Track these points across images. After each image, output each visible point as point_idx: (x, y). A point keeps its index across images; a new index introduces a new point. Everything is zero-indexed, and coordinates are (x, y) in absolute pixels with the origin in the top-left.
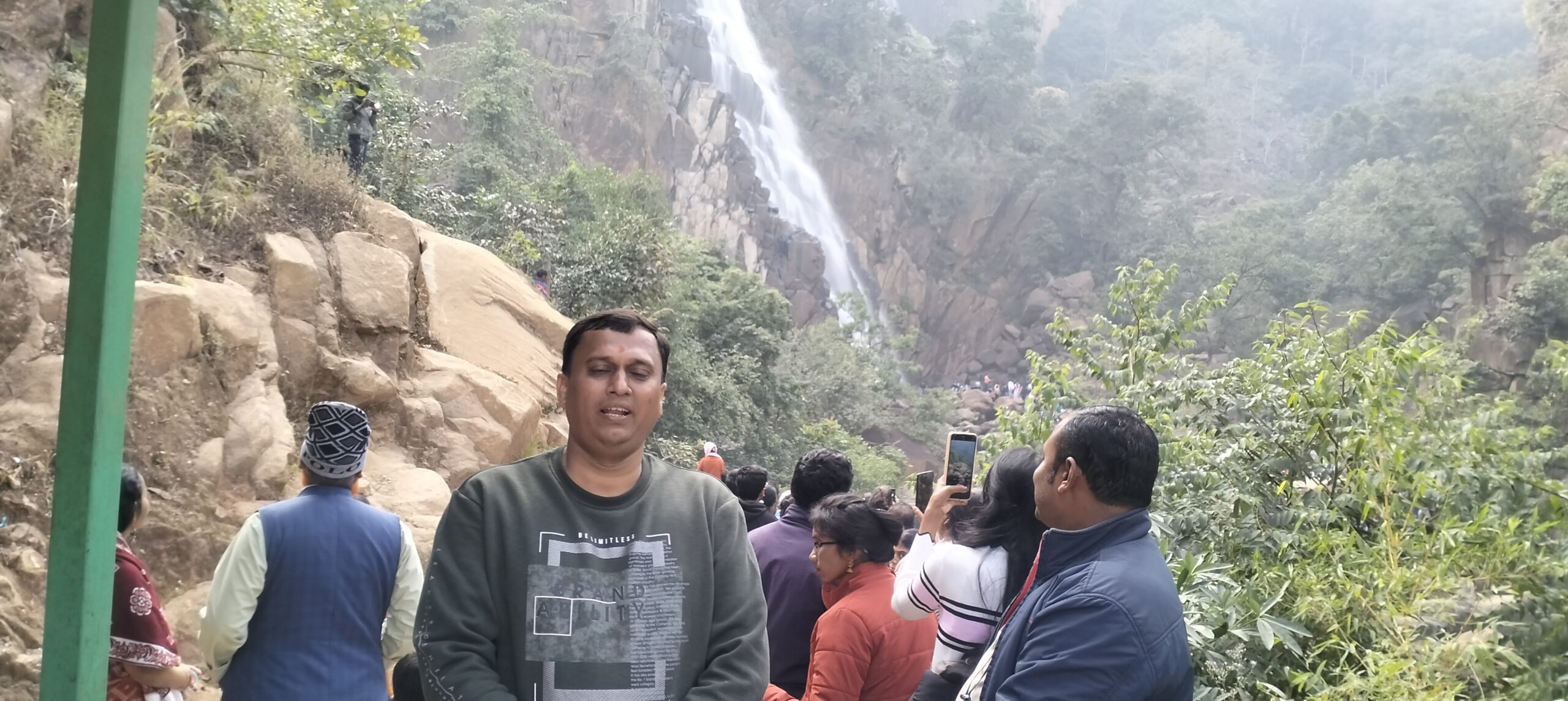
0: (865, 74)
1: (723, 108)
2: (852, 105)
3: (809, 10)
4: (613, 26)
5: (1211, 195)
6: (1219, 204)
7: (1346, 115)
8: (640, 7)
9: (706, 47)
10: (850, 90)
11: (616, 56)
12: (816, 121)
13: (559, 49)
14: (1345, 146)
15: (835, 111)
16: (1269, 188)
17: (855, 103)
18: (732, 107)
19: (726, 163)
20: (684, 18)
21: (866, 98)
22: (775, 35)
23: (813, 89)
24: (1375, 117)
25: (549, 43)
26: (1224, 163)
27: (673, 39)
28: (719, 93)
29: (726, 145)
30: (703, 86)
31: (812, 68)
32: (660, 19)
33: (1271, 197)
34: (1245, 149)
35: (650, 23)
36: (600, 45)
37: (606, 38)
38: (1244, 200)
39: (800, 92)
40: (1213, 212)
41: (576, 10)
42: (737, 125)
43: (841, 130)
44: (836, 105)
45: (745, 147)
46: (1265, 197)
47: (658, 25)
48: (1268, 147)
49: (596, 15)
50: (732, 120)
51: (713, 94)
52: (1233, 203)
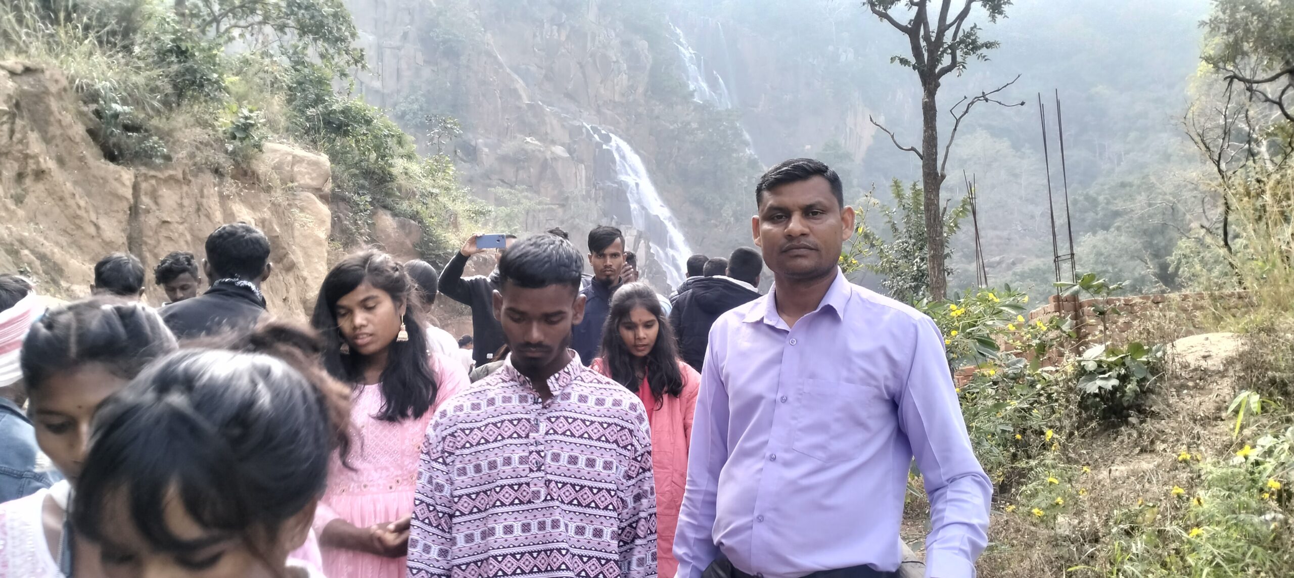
0: (734, 203)
1: (642, 241)
2: (727, 225)
3: (691, 163)
4: (567, 198)
5: (997, 259)
6: (1004, 265)
7: (1081, 198)
8: (580, 180)
9: (627, 201)
10: (724, 215)
11: (572, 217)
12: (704, 238)
13: (534, 217)
14: (1084, 220)
15: (716, 230)
16: (1040, 250)
17: (729, 223)
18: (647, 240)
19: (648, 278)
20: (609, 184)
21: (737, 220)
22: (669, 182)
23: (699, 216)
24: (1101, 198)
25: (527, 214)
26: (1005, 234)
27: (604, 199)
28: (638, 231)
29: (645, 266)
30: (628, 228)
31: (697, 202)
32: (595, 186)
33: (1042, 256)
34: (1021, 222)
35: (588, 192)
36: (560, 211)
37: (563, 206)
38: (1021, 261)
39: (690, 220)
40: (1000, 272)
41: (542, 190)
42: (652, 251)
43: (721, 242)
44: (716, 226)
45: (658, 265)
46: (1037, 257)
47: (594, 190)
48: (1038, 219)
49: (556, 192)
50: (649, 248)
51: (635, 233)
52: (1014, 264)
